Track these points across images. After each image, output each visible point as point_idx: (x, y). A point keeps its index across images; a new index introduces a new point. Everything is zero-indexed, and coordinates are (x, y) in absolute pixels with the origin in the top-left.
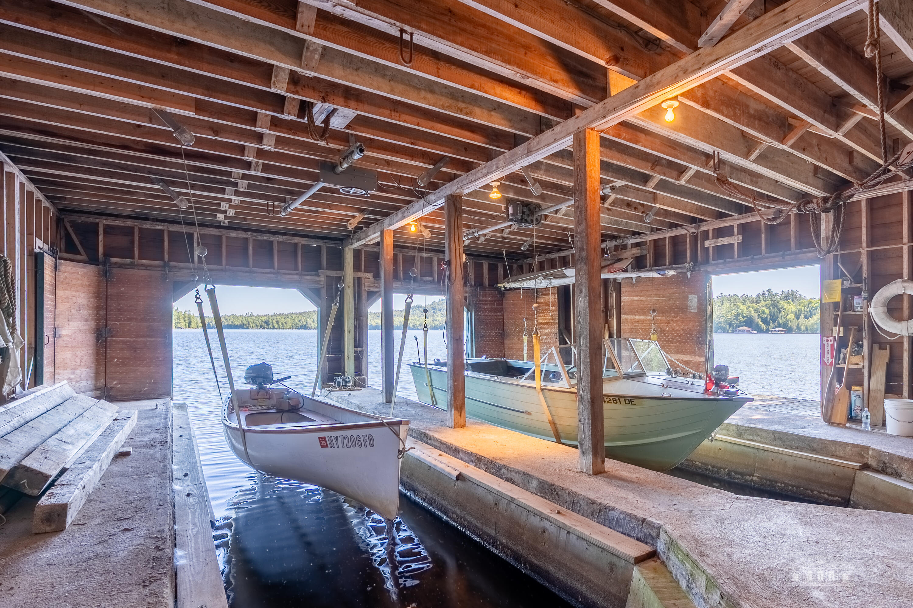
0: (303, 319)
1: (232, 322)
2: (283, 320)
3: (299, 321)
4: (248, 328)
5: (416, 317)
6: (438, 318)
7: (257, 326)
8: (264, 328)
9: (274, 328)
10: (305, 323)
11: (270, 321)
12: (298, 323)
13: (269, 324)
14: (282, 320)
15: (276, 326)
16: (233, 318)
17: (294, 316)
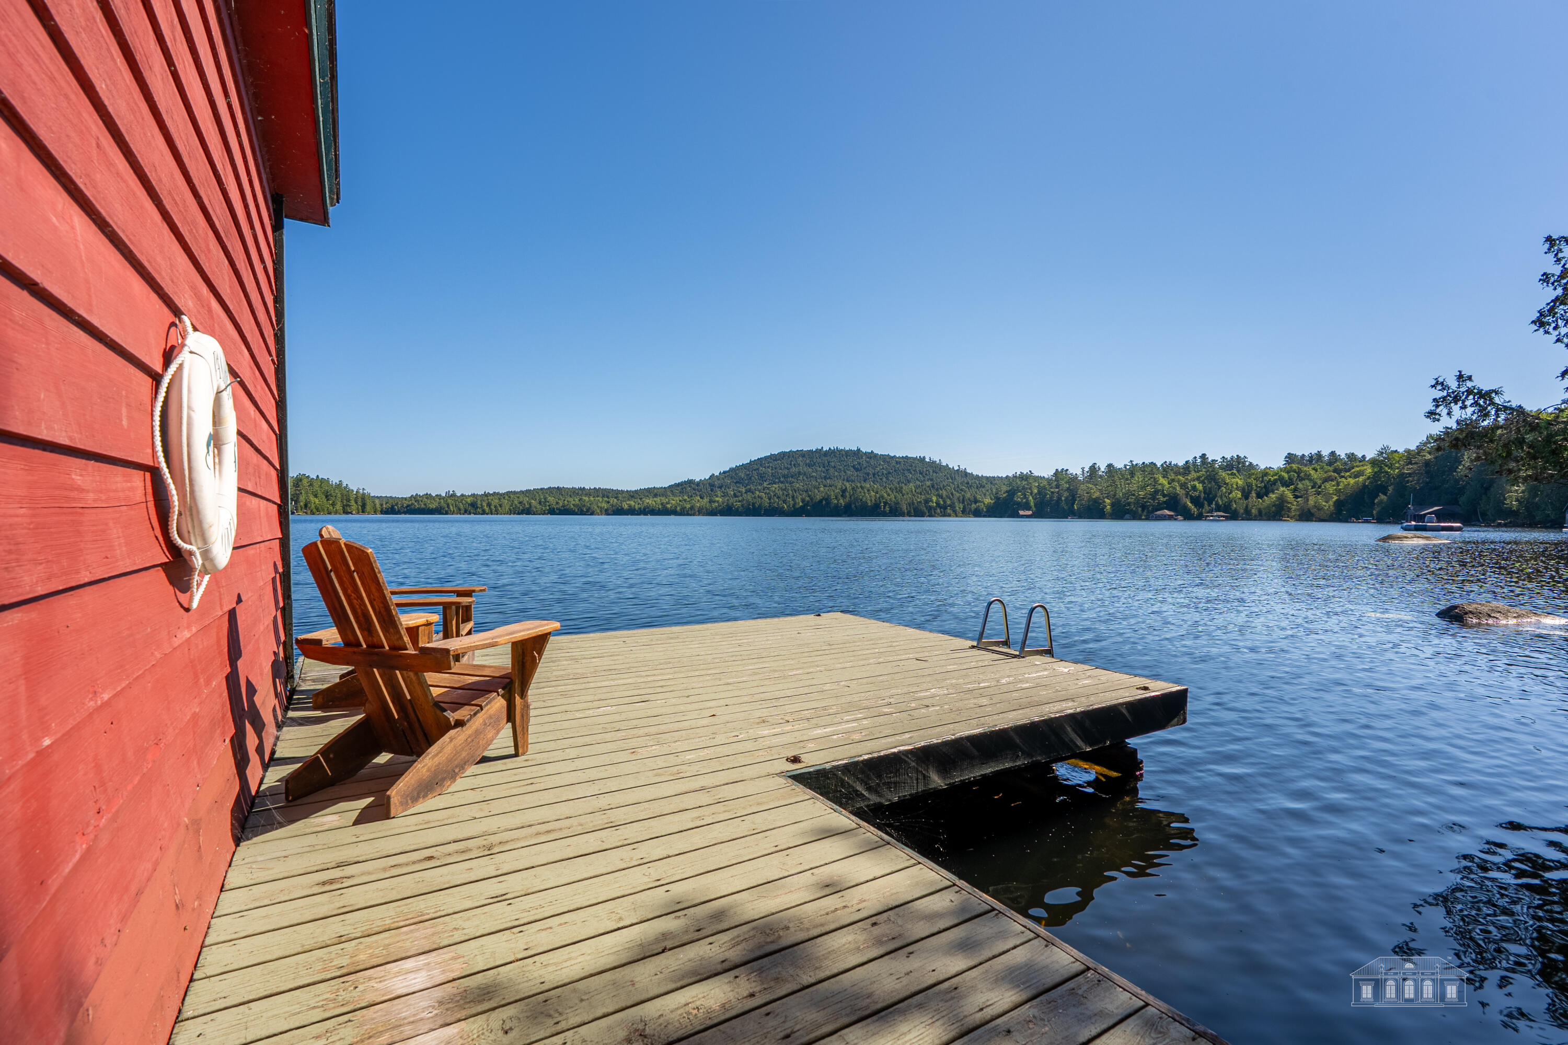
0: (526, 500)
1: (425, 504)
2: (497, 501)
3: (520, 503)
4: (447, 513)
5: (686, 497)
6: (717, 499)
7: (460, 509)
8: (470, 514)
9: (484, 513)
10: (527, 506)
11: (479, 502)
12: (518, 505)
13: (477, 507)
14: (495, 502)
15: (487, 509)
16: (427, 498)
17: (512, 496)
